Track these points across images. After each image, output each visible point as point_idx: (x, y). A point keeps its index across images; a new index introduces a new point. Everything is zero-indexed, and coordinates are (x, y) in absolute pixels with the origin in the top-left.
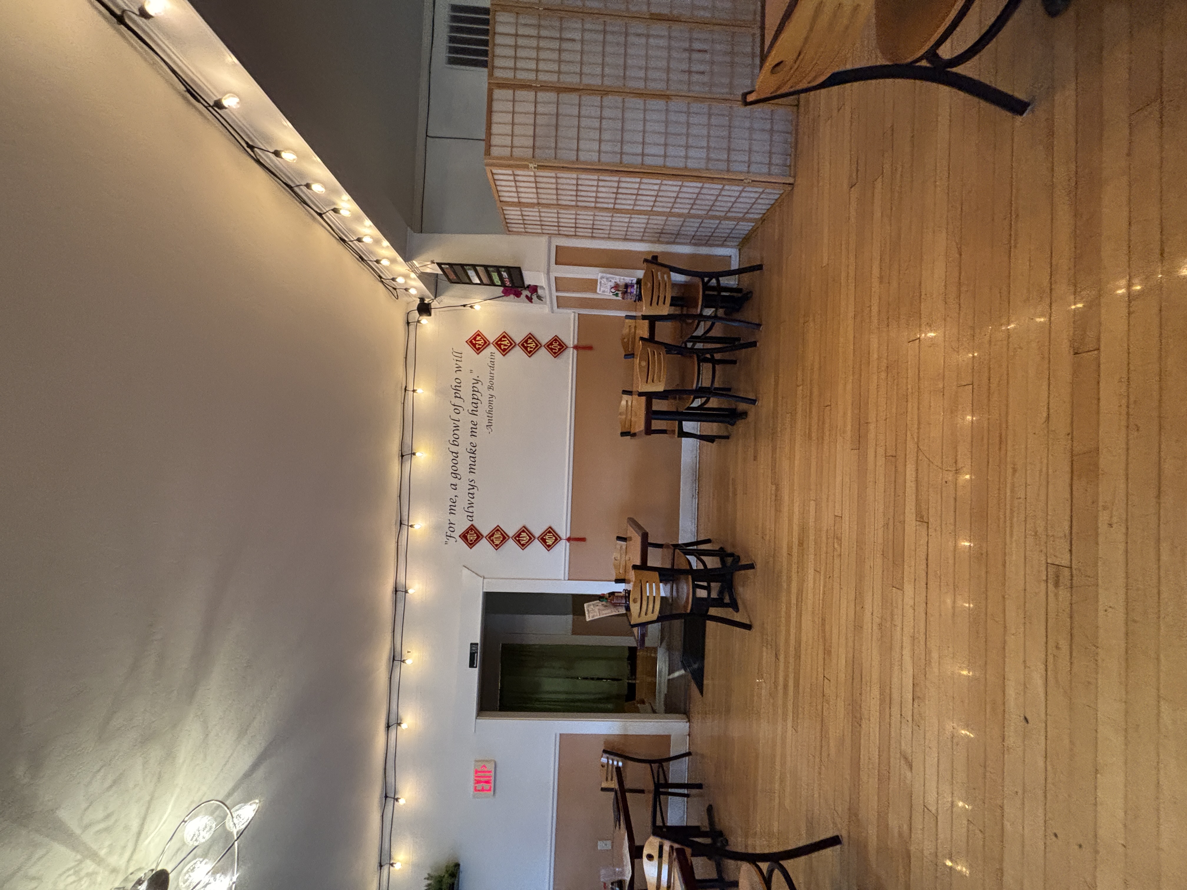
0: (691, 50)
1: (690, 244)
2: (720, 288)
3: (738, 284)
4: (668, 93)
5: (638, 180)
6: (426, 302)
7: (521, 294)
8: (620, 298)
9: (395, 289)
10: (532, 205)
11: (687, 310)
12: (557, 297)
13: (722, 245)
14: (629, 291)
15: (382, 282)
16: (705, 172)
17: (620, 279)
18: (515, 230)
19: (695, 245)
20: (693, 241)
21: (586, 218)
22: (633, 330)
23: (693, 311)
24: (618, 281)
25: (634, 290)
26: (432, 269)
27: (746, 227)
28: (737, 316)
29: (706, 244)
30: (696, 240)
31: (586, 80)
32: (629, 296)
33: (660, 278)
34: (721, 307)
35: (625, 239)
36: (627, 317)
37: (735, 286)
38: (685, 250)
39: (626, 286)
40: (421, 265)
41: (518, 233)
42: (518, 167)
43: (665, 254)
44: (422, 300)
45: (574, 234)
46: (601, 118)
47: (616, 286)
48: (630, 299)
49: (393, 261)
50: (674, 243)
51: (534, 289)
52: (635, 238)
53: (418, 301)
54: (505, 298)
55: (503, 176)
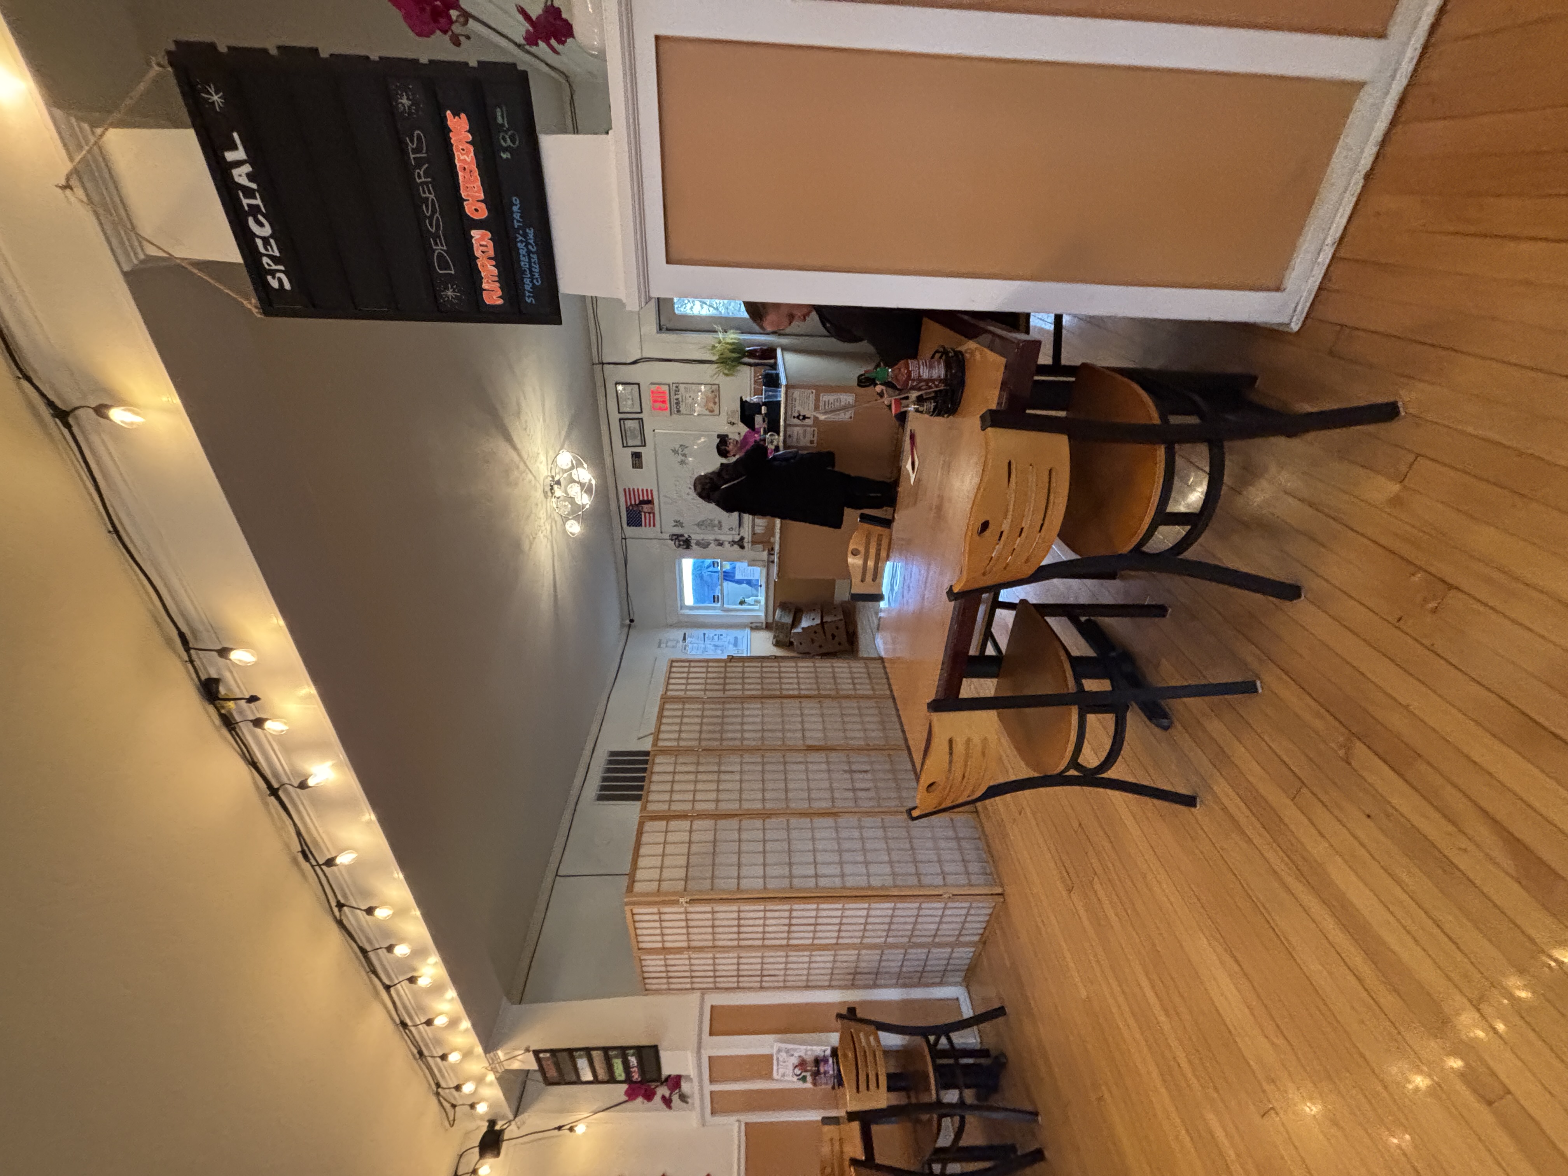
0: (851, 772)
1: (896, 985)
2: (955, 1052)
3: (981, 1043)
4: (835, 810)
5: (814, 906)
6: (497, 1128)
7: (654, 1094)
8: (809, 1085)
9: (454, 1106)
10: (679, 950)
11: (917, 1098)
12: (711, 1092)
13: (941, 984)
14: (822, 1070)
15: (438, 1094)
16: (893, 889)
17: (807, 1051)
18: (654, 987)
19: (905, 986)
20: (900, 981)
21: (752, 962)
22: (837, 1147)
23: (925, 1099)
24: (802, 1054)
25: (829, 1068)
26: (524, 1062)
27: (964, 954)
28: (996, 1100)
29: (919, 984)
30: (903, 980)
31: (746, 806)
32: (824, 1080)
33: (864, 1044)
34: (968, 1087)
35: (807, 987)
36: (826, 1121)
37: (978, 1047)
38: (892, 994)
39: (817, 1061)
40: (508, 1057)
41: (657, 992)
42: (665, 903)
43: (864, 1003)
44: (492, 1123)
45: (735, 985)
46: (765, 841)
47: (802, 1064)
48: (826, 1085)
49: (467, 1054)
50: (875, 986)
51: (675, 1082)
52: (819, 983)
53: (484, 1128)
54: (629, 1105)
55: (646, 915)
